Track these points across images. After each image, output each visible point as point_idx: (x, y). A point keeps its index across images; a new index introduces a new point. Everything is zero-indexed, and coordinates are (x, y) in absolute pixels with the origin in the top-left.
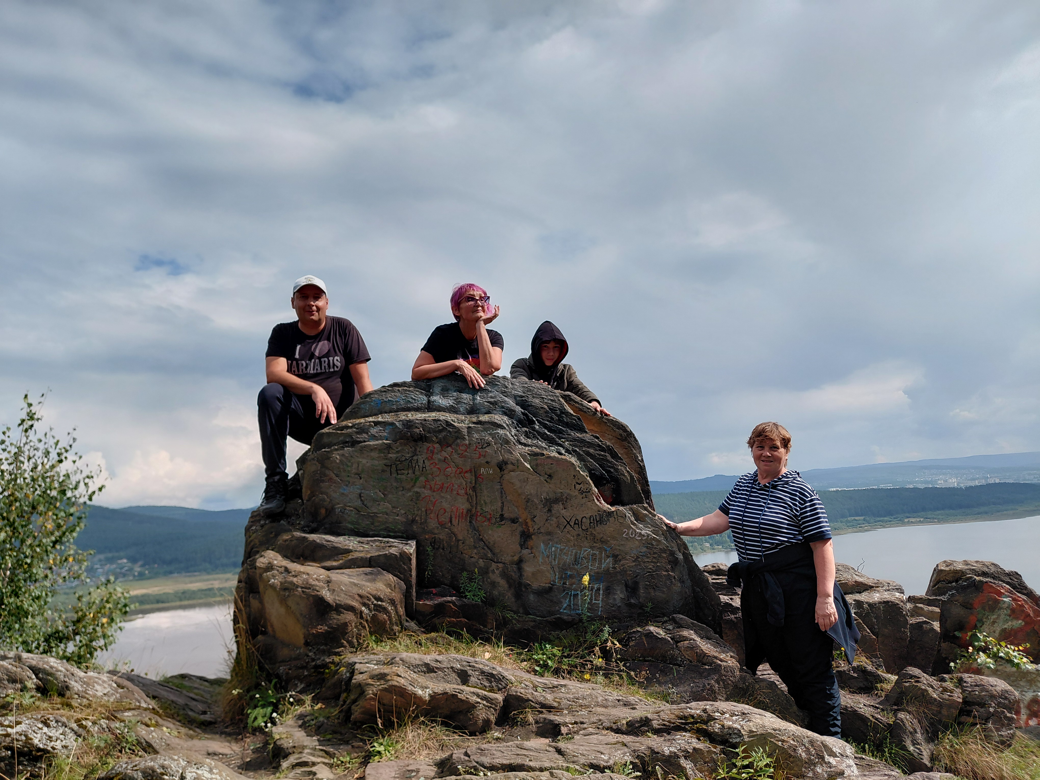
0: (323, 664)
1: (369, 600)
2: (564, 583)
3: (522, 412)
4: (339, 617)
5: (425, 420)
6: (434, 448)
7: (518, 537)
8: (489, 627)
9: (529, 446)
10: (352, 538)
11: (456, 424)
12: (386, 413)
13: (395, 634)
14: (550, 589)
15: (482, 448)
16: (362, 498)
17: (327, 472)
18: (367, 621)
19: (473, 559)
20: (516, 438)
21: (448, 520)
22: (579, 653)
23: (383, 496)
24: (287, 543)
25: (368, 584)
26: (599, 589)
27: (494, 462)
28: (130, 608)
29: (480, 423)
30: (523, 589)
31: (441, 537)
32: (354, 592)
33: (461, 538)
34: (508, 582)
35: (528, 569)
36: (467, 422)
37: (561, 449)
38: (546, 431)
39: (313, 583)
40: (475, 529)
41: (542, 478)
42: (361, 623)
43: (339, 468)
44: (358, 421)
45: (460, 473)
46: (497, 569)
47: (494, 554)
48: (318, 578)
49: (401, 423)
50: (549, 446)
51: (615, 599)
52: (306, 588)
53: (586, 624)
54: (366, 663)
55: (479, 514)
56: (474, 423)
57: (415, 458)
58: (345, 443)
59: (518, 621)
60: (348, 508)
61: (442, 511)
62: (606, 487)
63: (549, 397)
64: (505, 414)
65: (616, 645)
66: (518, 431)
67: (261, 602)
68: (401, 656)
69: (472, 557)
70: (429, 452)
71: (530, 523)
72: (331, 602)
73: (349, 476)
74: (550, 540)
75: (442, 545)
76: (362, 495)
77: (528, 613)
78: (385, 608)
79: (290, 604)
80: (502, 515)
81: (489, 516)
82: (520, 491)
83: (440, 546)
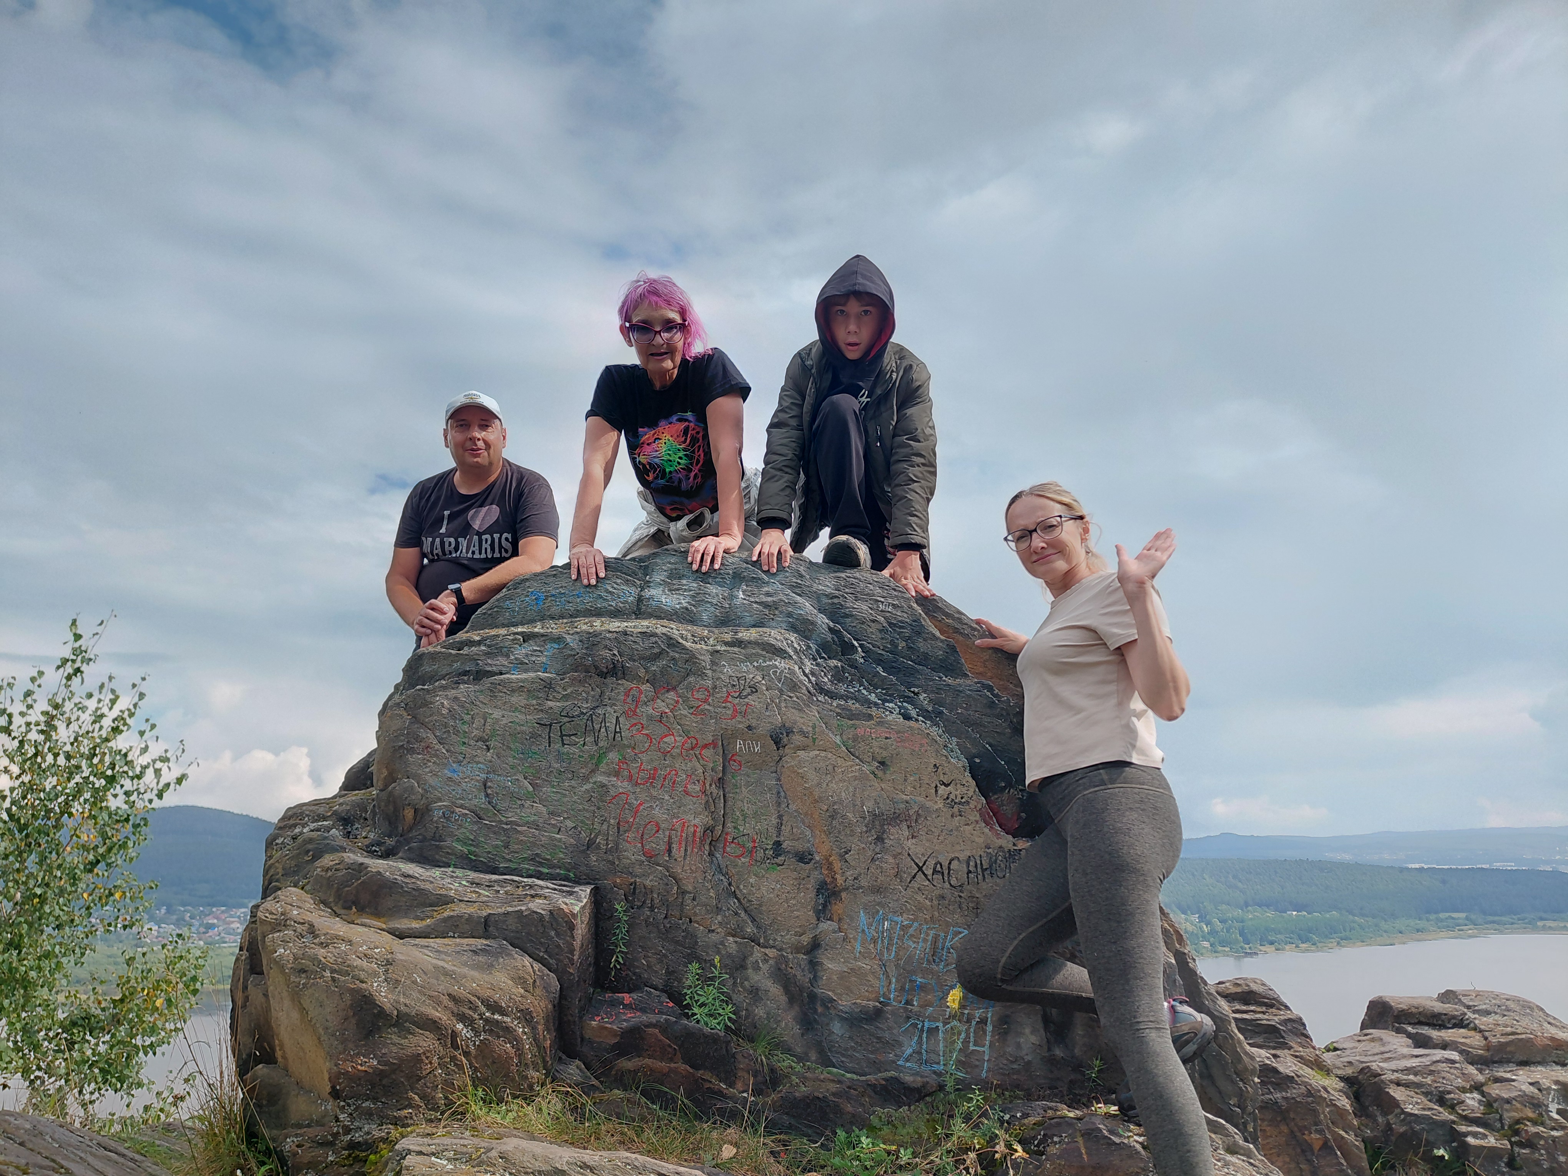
0: (366, 1142)
1: (475, 1009)
2: (908, 1002)
3: (830, 629)
4: (404, 1042)
5: (625, 633)
6: (641, 692)
7: (813, 895)
8: (739, 1085)
9: (841, 697)
10: (459, 872)
11: (688, 645)
12: (552, 618)
13: (531, 1087)
14: (878, 1014)
15: (739, 696)
16: (489, 791)
17: (423, 733)
18: (466, 1054)
19: (714, 937)
20: (813, 679)
21: (663, 847)
22: (932, 1162)
23: (531, 789)
24: (330, 873)
25: (475, 974)
26: (983, 1021)
27: (764, 728)
29: (739, 643)
30: (820, 1010)
31: (648, 883)
32: (441, 988)
33: (690, 888)
34: (787, 990)
35: (832, 965)
36: (711, 641)
37: (909, 707)
38: (880, 669)
39: (357, 962)
40: (721, 872)
41: (865, 768)
42: (453, 1058)
43: (446, 725)
45: (692, 749)
46: (766, 961)
47: (759, 927)
48: (369, 952)
49: (577, 637)
50: (884, 701)
51: (1018, 1046)
52: (339, 972)
53: (952, 1097)
55: (730, 839)
56: (727, 644)
57: (600, 711)
58: (462, 676)
59: (804, 1080)
60: (457, 810)
61: (652, 827)
62: (1005, 796)
63: (890, 601)
64: (793, 628)
65: (1016, 1151)
66: (818, 665)
67: (266, 995)
68: (504, 1148)
69: (713, 931)
70: (629, 700)
71: (837, 865)
72: (387, 1007)
73: (464, 743)
74: (879, 904)
75: (648, 902)
76: (489, 784)
77: (827, 1063)
78: (507, 1029)
79: (306, 1003)
80: (778, 844)
81: (751, 845)
82: (816, 794)
83: (644, 902)
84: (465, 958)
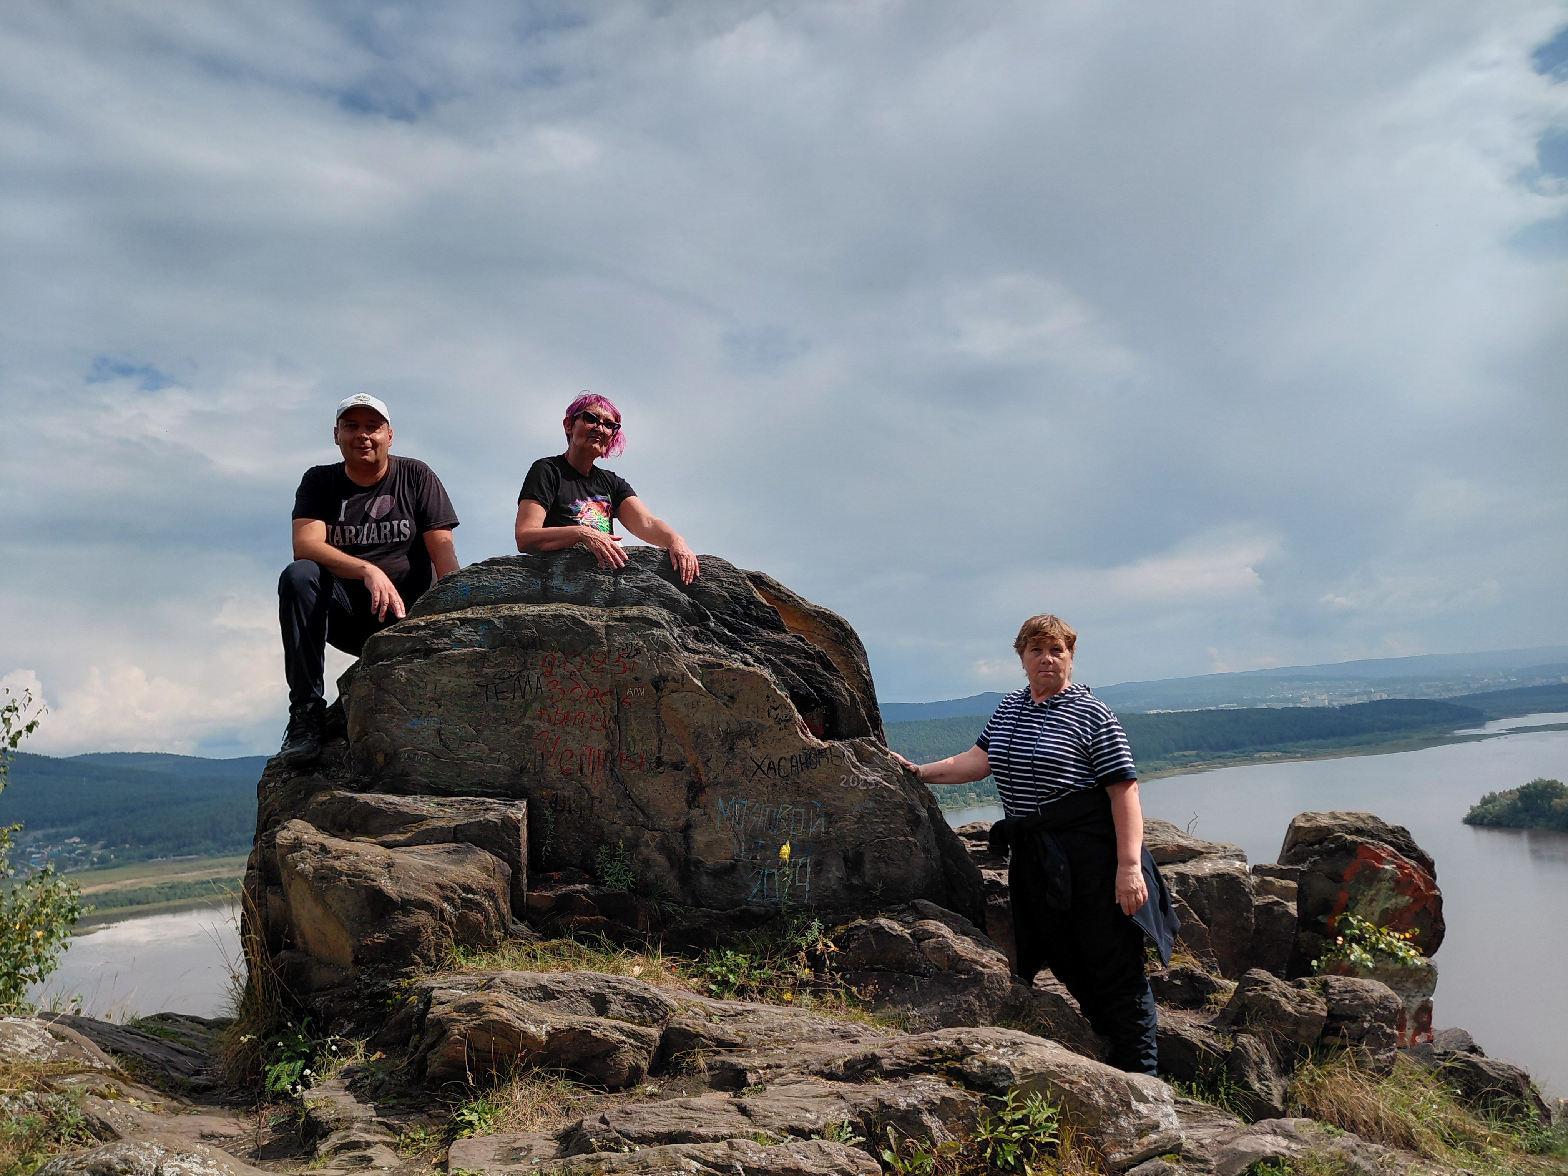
0: (383, 992)
1: (454, 891)
2: (754, 858)
3: (689, 602)
4: (406, 919)
5: (540, 616)
6: (554, 658)
7: (684, 790)
8: (640, 926)
9: (700, 653)
10: (426, 798)
11: (588, 622)
12: (479, 605)
13: (495, 944)
14: (733, 868)
15: (628, 657)
16: (443, 737)
17: (387, 698)
18: (451, 924)
19: (615, 826)
20: (680, 641)
21: (576, 767)
22: (775, 962)
23: (475, 733)
24: (324, 807)
25: (452, 867)
26: (804, 865)
27: (647, 678)
28: (79, 913)
29: (625, 619)
30: (693, 869)
31: (566, 793)
32: (430, 880)
33: (597, 794)
34: (669, 859)
35: (700, 838)
36: (605, 618)
37: (748, 656)
38: (726, 631)
39: (366, 868)
40: (618, 781)
41: (720, 701)
42: (441, 928)
43: (405, 691)
44: (434, 618)
45: (594, 697)
46: (653, 840)
47: (647, 817)
48: (373, 860)
49: (502, 620)
50: (730, 653)
51: (828, 879)
52: (354, 876)
53: (786, 918)
54: (450, 988)
55: (624, 758)
56: (616, 619)
57: (524, 673)
58: (414, 653)
59: (684, 917)
60: (419, 752)
61: (568, 754)
62: (815, 713)
63: (731, 580)
64: (663, 605)
65: (830, 947)
66: (683, 630)
67: (285, 899)
68: (504, 976)
69: (615, 823)
70: (546, 664)
71: (702, 770)
72: (394, 896)
73: (420, 703)
74: (731, 793)
75: (567, 806)
76: (442, 732)
77: (698, 905)
78: (479, 904)
79: (329, 900)
80: (659, 759)
81: (640, 761)
82: (686, 722)
83: (564, 807)
84: (442, 857)
